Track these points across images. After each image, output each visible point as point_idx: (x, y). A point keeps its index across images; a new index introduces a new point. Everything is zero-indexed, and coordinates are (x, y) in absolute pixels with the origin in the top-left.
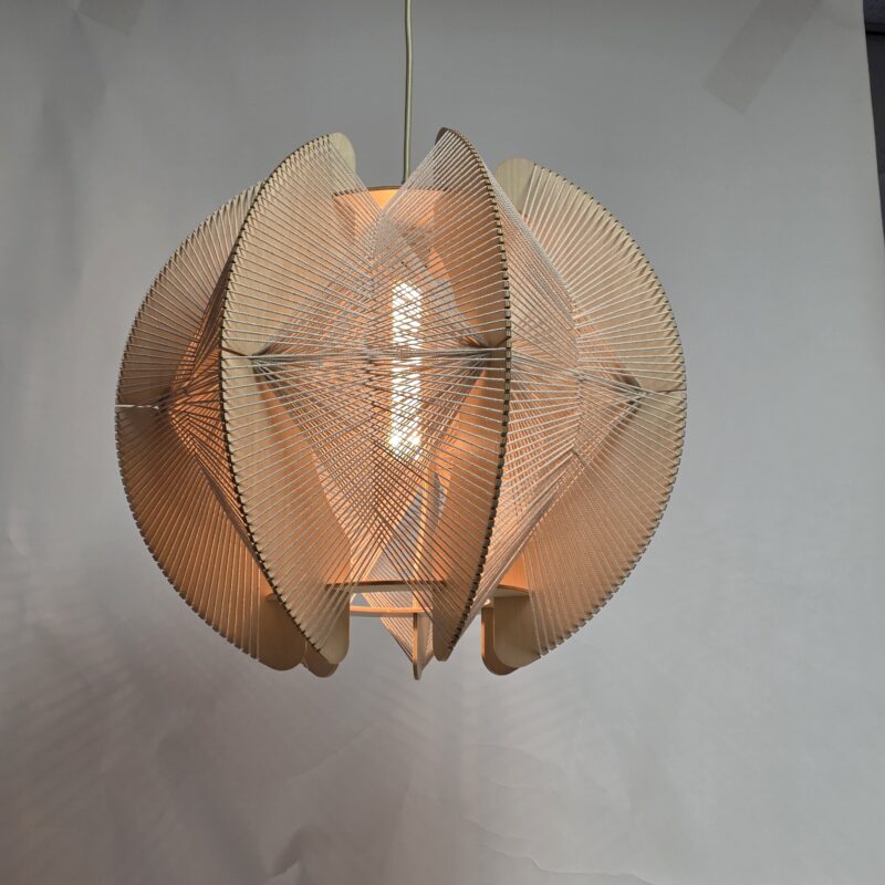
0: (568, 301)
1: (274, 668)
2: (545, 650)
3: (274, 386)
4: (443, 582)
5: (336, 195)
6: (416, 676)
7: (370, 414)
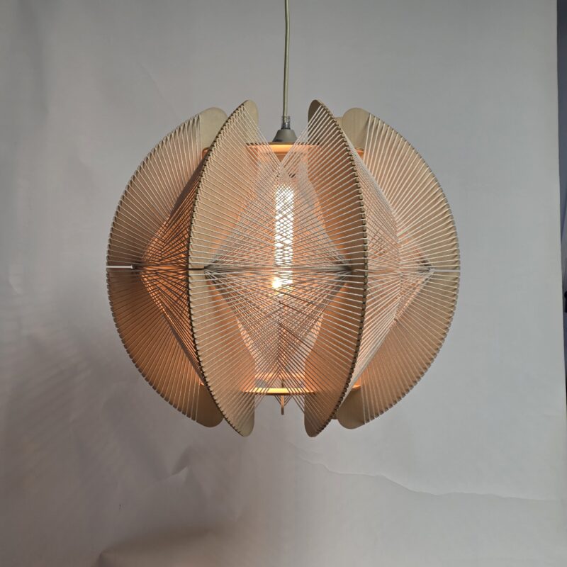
0: (394, 224)
1: (205, 425)
2: (368, 421)
3: (218, 287)
4: (314, 393)
5: (248, 145)
6: (283, 413)
7: (278, 308)
